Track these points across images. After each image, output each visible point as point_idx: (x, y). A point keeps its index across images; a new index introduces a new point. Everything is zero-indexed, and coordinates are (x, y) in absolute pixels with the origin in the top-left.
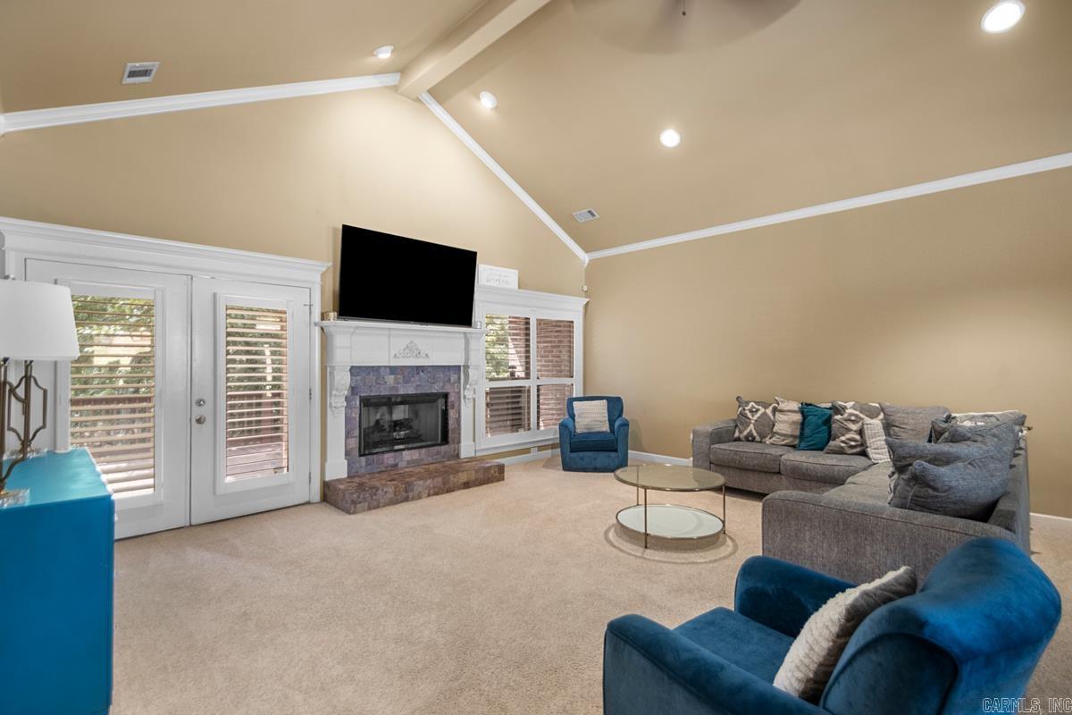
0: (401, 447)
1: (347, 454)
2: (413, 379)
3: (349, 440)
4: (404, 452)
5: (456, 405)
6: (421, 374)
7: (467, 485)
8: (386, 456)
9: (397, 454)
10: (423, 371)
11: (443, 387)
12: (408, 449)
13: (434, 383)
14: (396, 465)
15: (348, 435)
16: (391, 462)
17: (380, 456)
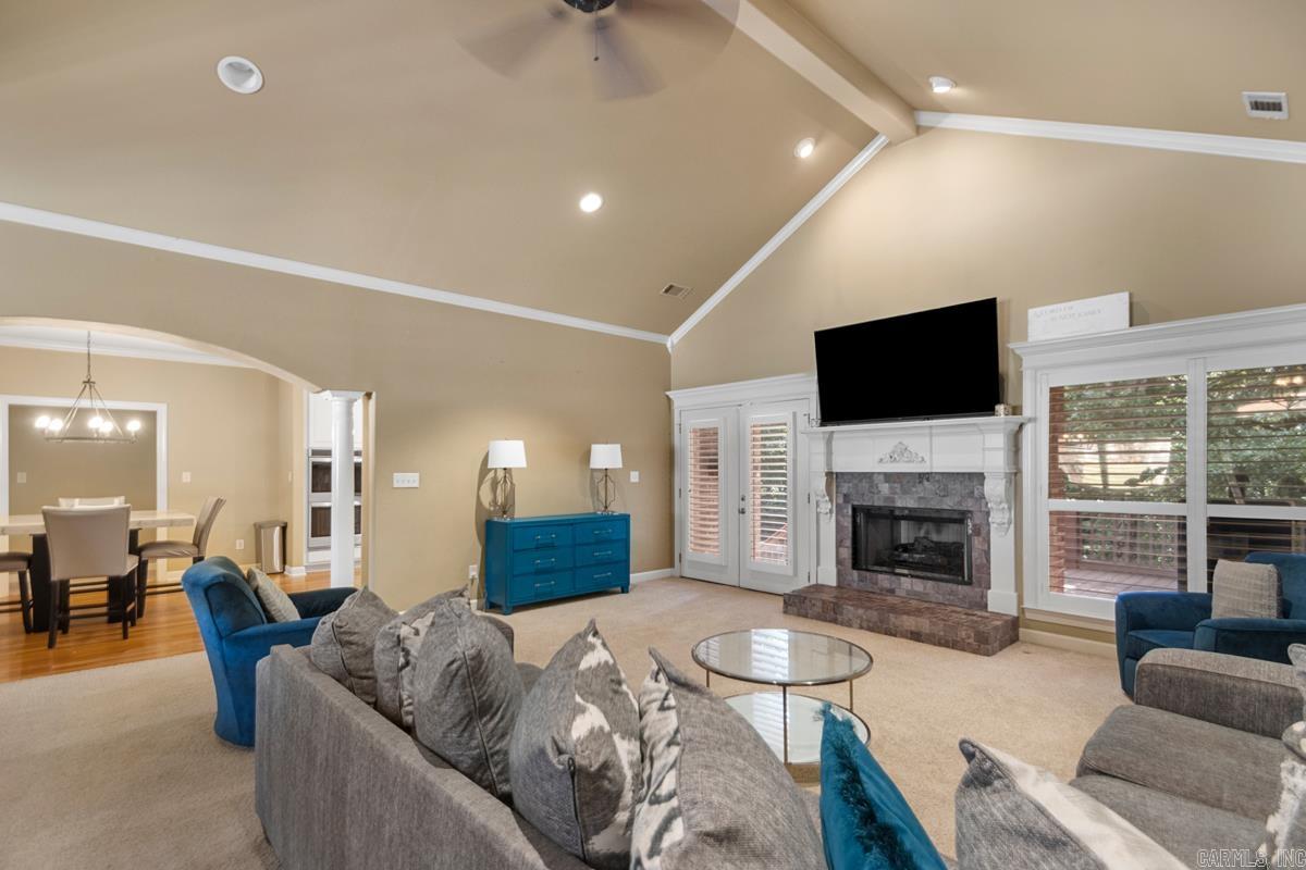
0: (906, 572)
1: (839, 562)
2: (914, 489)
3: (841, 549)
4: (903, 579)
5: (984, 532)
6: (926, 483)
7: (916, 636)
8: (880, 576)
9: (894, 578)
10: (928, 480)
11: (960, 503)
12: (912, 576)
13: (944, 496)
14: (892, 591)
15: (839, 544)
16: (886, 584)
17: (874, 575)
